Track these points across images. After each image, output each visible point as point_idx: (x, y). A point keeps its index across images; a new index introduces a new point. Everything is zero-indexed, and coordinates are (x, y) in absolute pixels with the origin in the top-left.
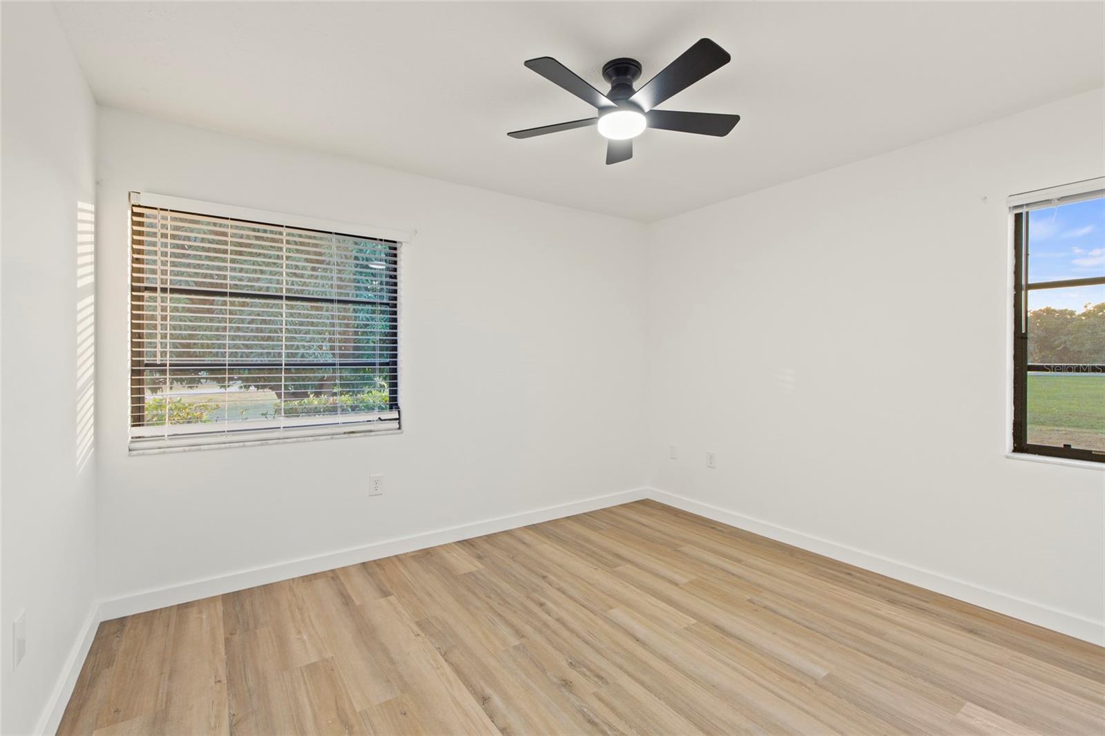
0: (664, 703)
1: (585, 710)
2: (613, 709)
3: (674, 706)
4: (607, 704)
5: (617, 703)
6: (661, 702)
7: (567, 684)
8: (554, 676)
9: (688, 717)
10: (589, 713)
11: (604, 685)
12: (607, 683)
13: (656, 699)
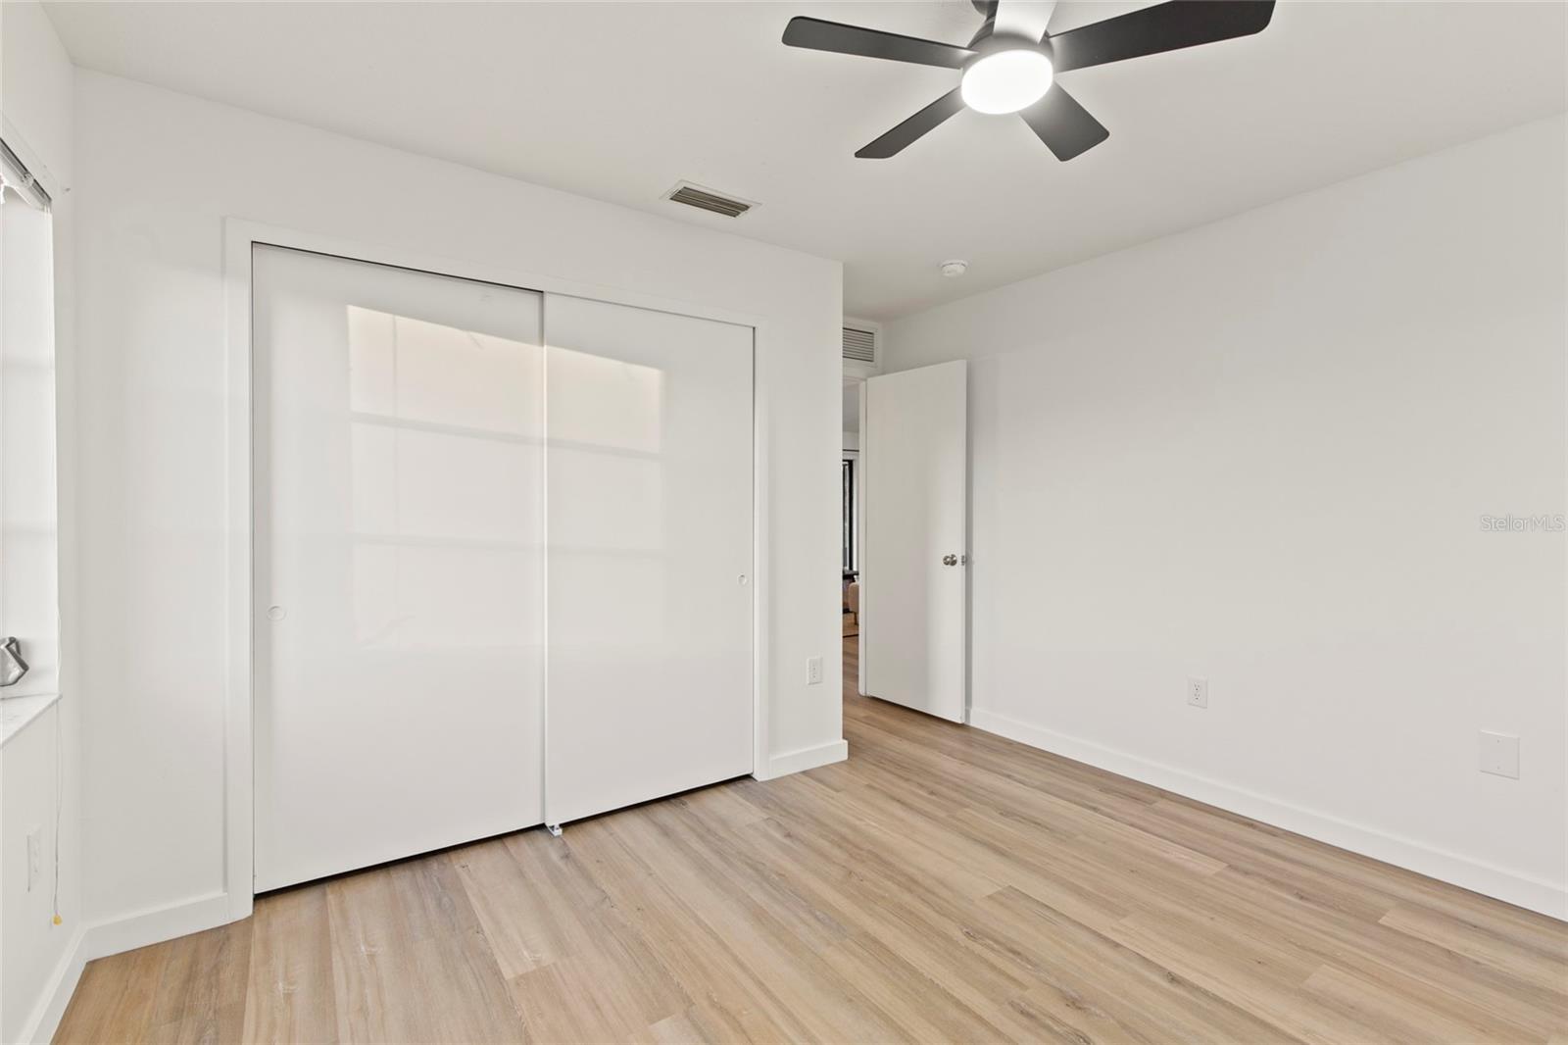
0: (925, 974)
1: (1030, 967)
2: (993, 967)
3: (913, 971)
4: (1001, 973)
5: (990, 976)
6: (929, 977)
7: (1073, 1003)
8: (1100, 1016)
9: (896, 958)
10: (1023, 963)
11: (1017, 1001)
12: (1012, 1004)
13: (937, 981)
